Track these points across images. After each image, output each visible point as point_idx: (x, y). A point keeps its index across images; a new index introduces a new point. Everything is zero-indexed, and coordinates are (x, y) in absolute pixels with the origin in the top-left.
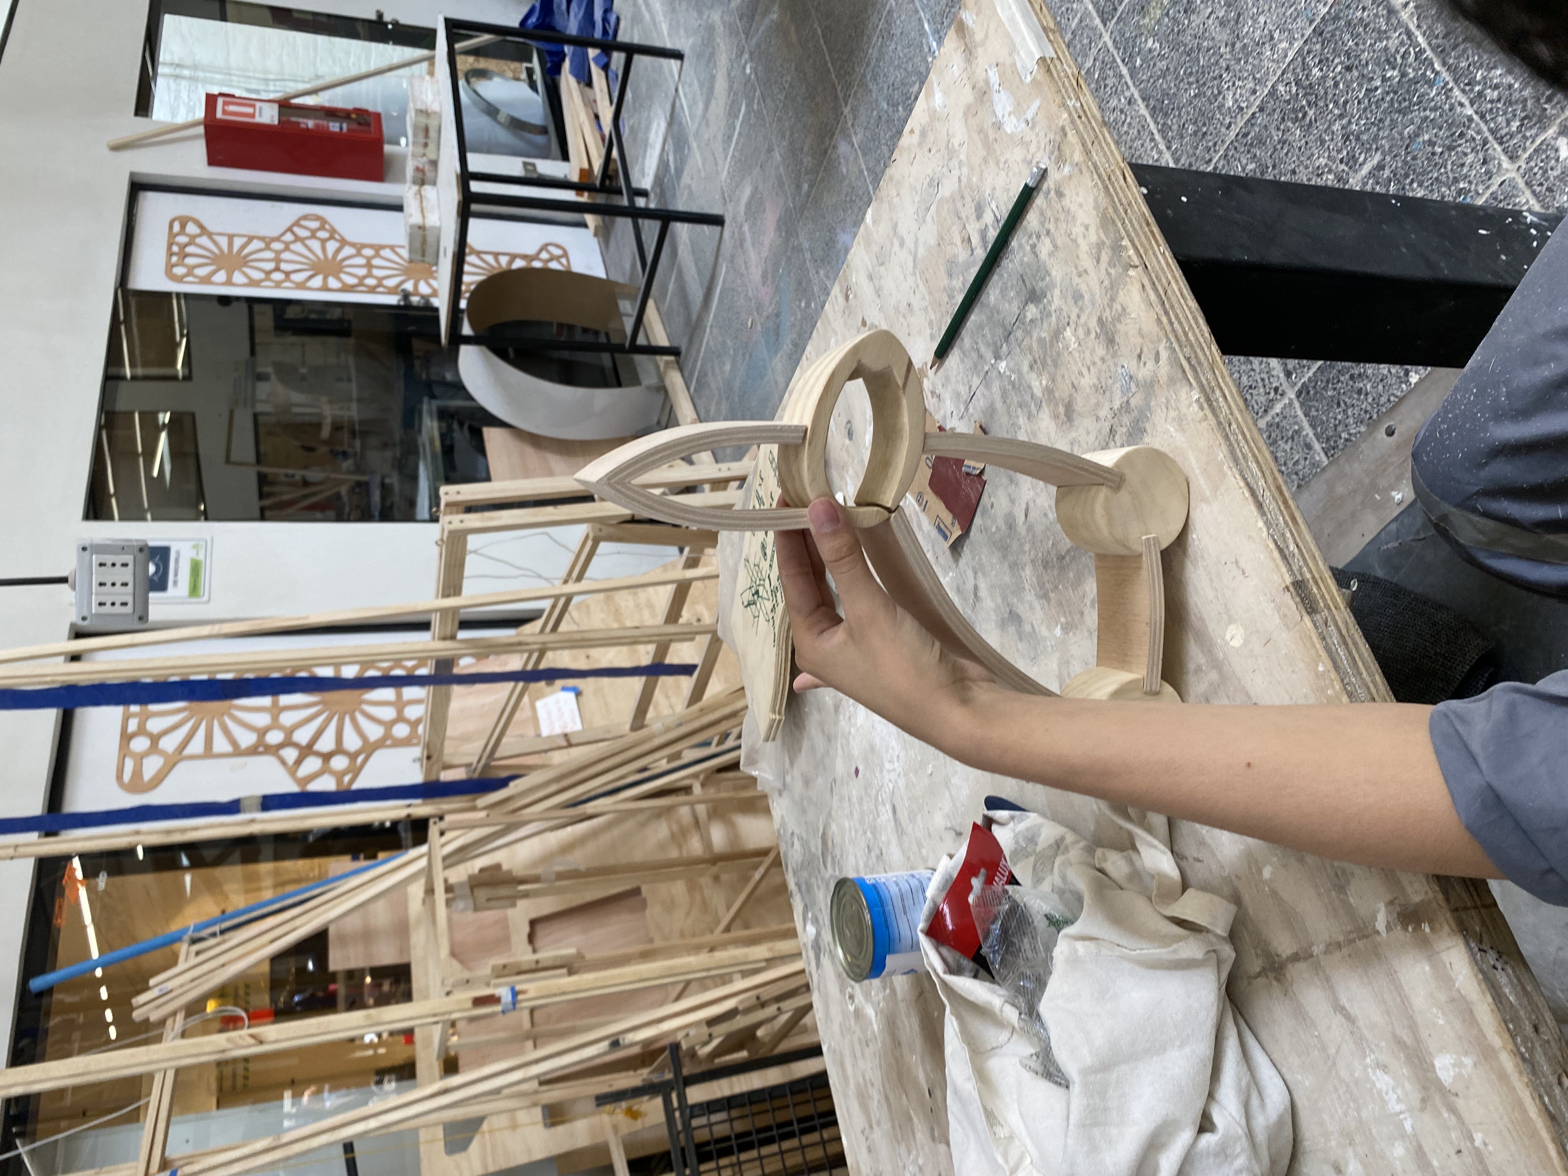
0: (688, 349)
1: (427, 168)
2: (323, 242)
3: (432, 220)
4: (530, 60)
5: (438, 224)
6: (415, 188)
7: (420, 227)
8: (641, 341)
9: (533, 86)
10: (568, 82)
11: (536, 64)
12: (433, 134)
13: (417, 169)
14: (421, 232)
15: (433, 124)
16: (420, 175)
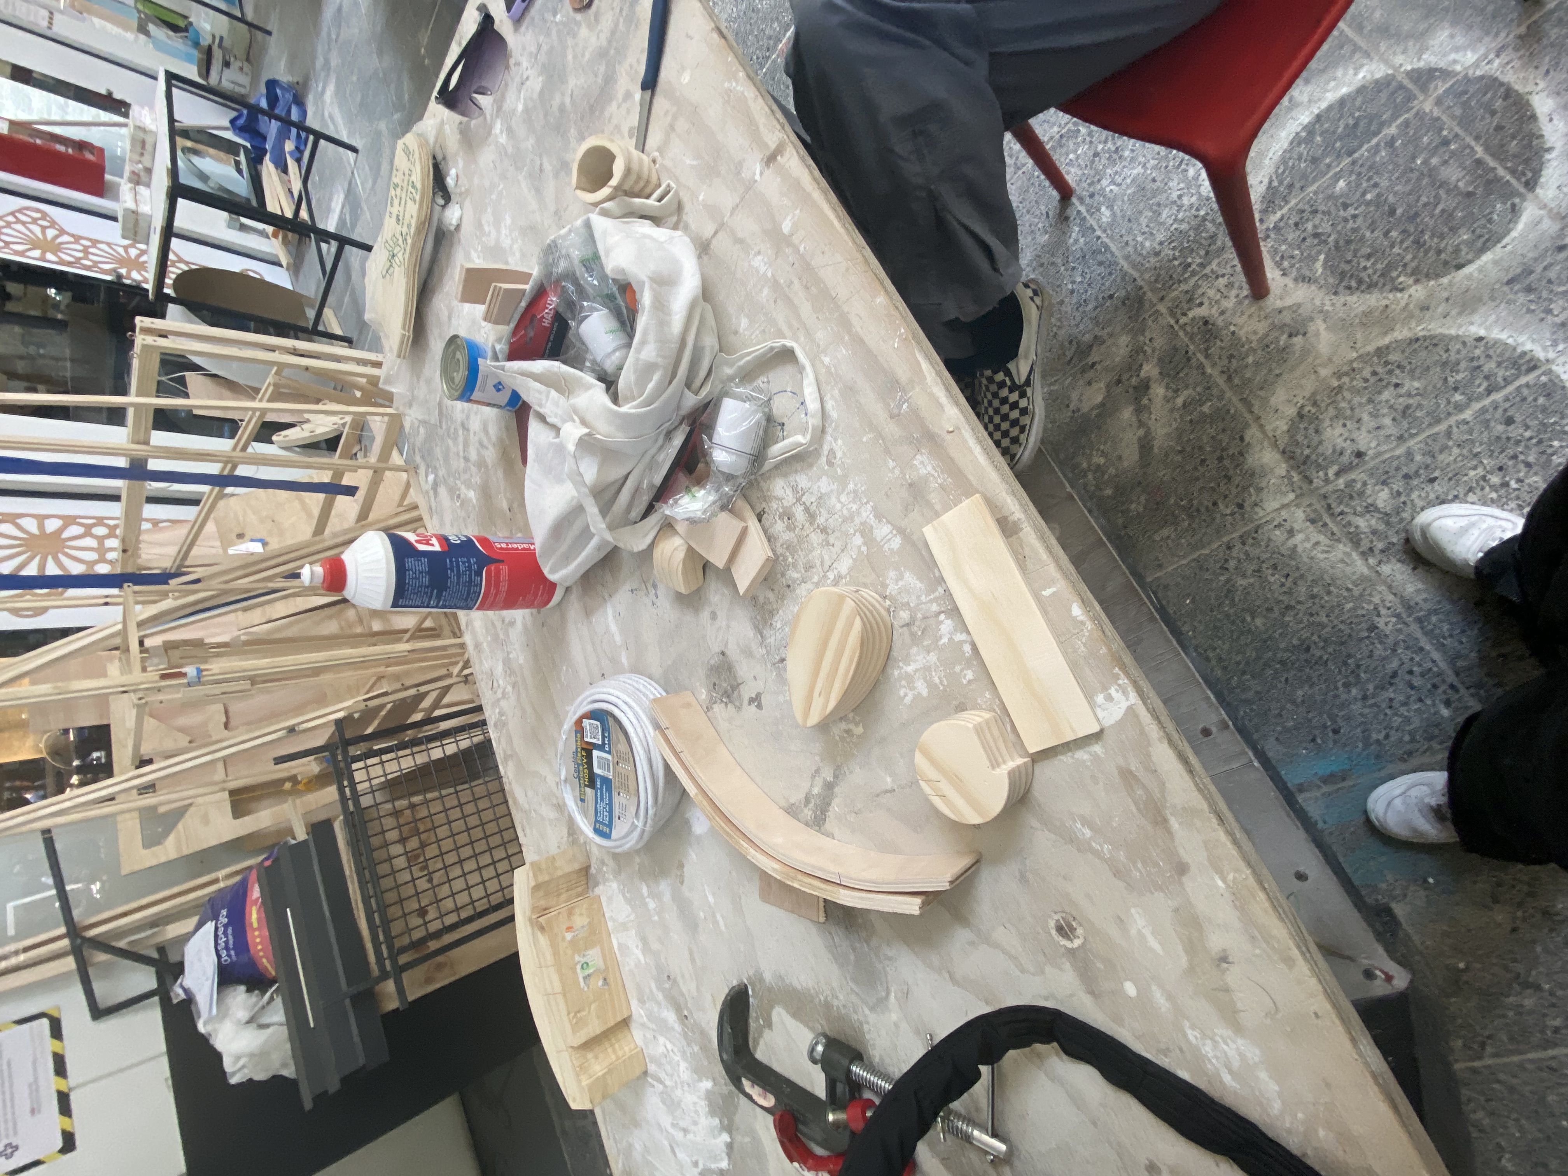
0: (359, 339)
1: (142, 174)
2: (44, 228)
3: (145, 209)
4: (238, 156)
5: (150, 213)
6: (130, 185)
7: (133, 212)
8: (321, 328)
9: (239, 171)
10: (268, 168)
11: (242, 158)
12: (149, 147)
13: (133, 172)
14: (134, 216)
15: (149, 140)
16: (136, 178)
